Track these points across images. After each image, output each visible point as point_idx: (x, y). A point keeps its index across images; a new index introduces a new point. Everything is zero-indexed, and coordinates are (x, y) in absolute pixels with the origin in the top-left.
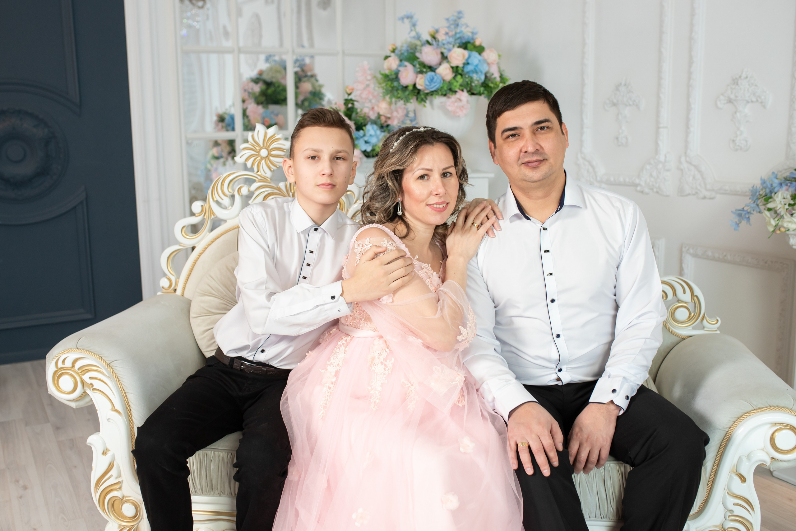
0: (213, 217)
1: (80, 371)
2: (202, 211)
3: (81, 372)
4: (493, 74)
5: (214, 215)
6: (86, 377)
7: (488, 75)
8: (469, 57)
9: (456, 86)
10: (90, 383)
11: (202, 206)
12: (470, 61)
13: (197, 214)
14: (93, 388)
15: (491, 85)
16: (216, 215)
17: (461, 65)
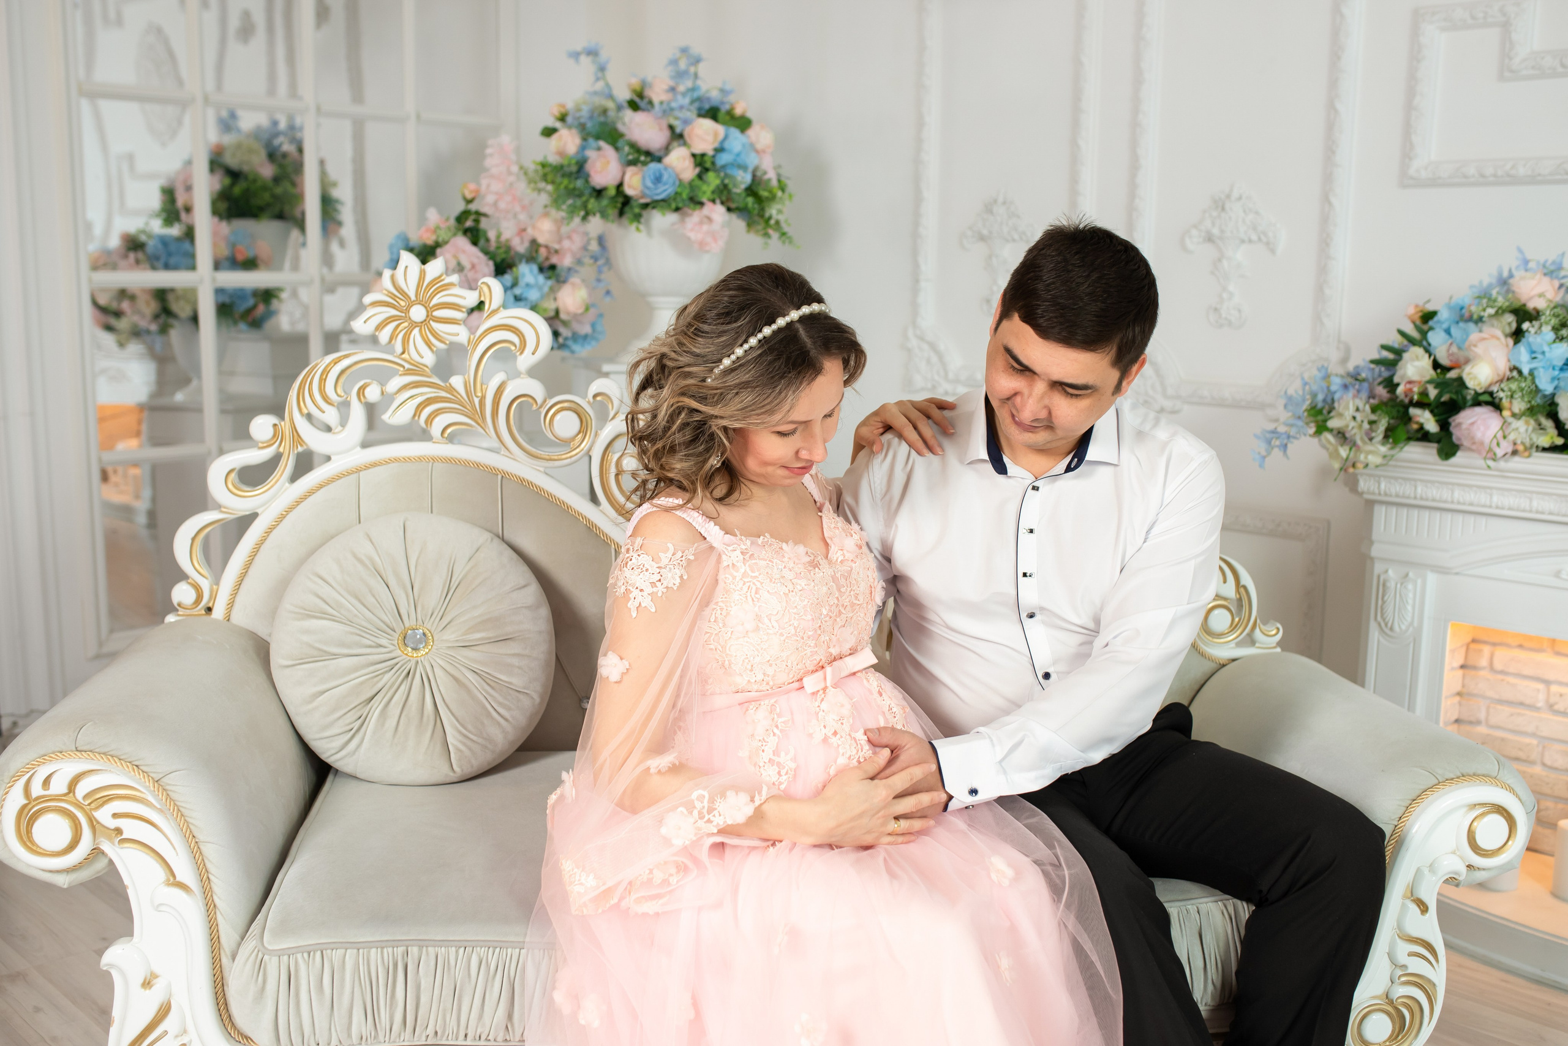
0: (300, 449)
1: (87, 803)
2: (274, 436)
3: (89, 804)
4: (765, 173)
5: (301, 445)
6: (104, 815)
7: (759, 174)
8: (726, 137)
9: (704, 193)
10: (113, 827)
11: (275, 425)
12: (726, 145)
13: (263, 443)
14: (124, 837)
15: (764, 194)
16: (306, 445)
17: (711, 153)
